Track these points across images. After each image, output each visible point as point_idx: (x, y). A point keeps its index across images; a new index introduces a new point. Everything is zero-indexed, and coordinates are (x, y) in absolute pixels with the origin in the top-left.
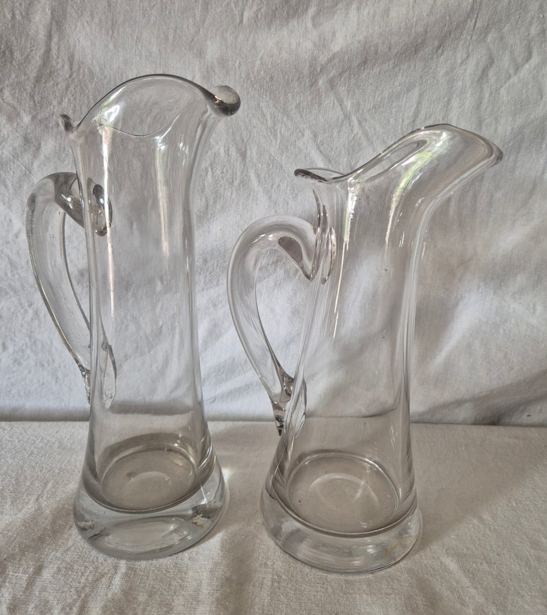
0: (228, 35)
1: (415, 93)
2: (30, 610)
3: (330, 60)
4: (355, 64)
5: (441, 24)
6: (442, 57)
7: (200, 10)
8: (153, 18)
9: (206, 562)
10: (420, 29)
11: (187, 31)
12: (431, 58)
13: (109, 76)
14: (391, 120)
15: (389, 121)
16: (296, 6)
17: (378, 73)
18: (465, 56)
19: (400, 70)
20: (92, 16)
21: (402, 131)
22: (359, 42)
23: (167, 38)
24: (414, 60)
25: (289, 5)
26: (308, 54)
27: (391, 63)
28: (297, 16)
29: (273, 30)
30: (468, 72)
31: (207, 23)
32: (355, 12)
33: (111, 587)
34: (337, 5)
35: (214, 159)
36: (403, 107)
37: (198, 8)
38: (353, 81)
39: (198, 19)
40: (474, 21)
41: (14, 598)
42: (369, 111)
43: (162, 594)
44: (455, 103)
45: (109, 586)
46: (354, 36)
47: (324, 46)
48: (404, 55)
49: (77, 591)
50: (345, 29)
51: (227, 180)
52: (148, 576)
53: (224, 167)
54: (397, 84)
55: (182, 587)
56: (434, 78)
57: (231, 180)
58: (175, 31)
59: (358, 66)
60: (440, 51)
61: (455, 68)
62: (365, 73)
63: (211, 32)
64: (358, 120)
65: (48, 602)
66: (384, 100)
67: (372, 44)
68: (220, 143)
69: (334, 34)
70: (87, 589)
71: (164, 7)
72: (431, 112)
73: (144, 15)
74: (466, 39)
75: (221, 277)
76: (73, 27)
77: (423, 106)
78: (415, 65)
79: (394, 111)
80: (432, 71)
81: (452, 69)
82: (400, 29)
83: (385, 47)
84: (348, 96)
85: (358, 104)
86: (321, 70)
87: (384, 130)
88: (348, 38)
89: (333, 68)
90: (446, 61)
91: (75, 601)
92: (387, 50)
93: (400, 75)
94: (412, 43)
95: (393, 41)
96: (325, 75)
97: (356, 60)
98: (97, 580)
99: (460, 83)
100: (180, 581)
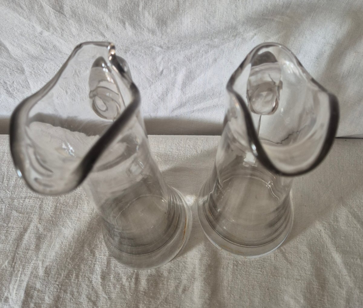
2: (111, 278)
9: (197, 253)
41: (103, 272)
43: (175, 272)
55: (185, 267)
65: (119, 274)
91: (133, 274)
100: (184, 264)
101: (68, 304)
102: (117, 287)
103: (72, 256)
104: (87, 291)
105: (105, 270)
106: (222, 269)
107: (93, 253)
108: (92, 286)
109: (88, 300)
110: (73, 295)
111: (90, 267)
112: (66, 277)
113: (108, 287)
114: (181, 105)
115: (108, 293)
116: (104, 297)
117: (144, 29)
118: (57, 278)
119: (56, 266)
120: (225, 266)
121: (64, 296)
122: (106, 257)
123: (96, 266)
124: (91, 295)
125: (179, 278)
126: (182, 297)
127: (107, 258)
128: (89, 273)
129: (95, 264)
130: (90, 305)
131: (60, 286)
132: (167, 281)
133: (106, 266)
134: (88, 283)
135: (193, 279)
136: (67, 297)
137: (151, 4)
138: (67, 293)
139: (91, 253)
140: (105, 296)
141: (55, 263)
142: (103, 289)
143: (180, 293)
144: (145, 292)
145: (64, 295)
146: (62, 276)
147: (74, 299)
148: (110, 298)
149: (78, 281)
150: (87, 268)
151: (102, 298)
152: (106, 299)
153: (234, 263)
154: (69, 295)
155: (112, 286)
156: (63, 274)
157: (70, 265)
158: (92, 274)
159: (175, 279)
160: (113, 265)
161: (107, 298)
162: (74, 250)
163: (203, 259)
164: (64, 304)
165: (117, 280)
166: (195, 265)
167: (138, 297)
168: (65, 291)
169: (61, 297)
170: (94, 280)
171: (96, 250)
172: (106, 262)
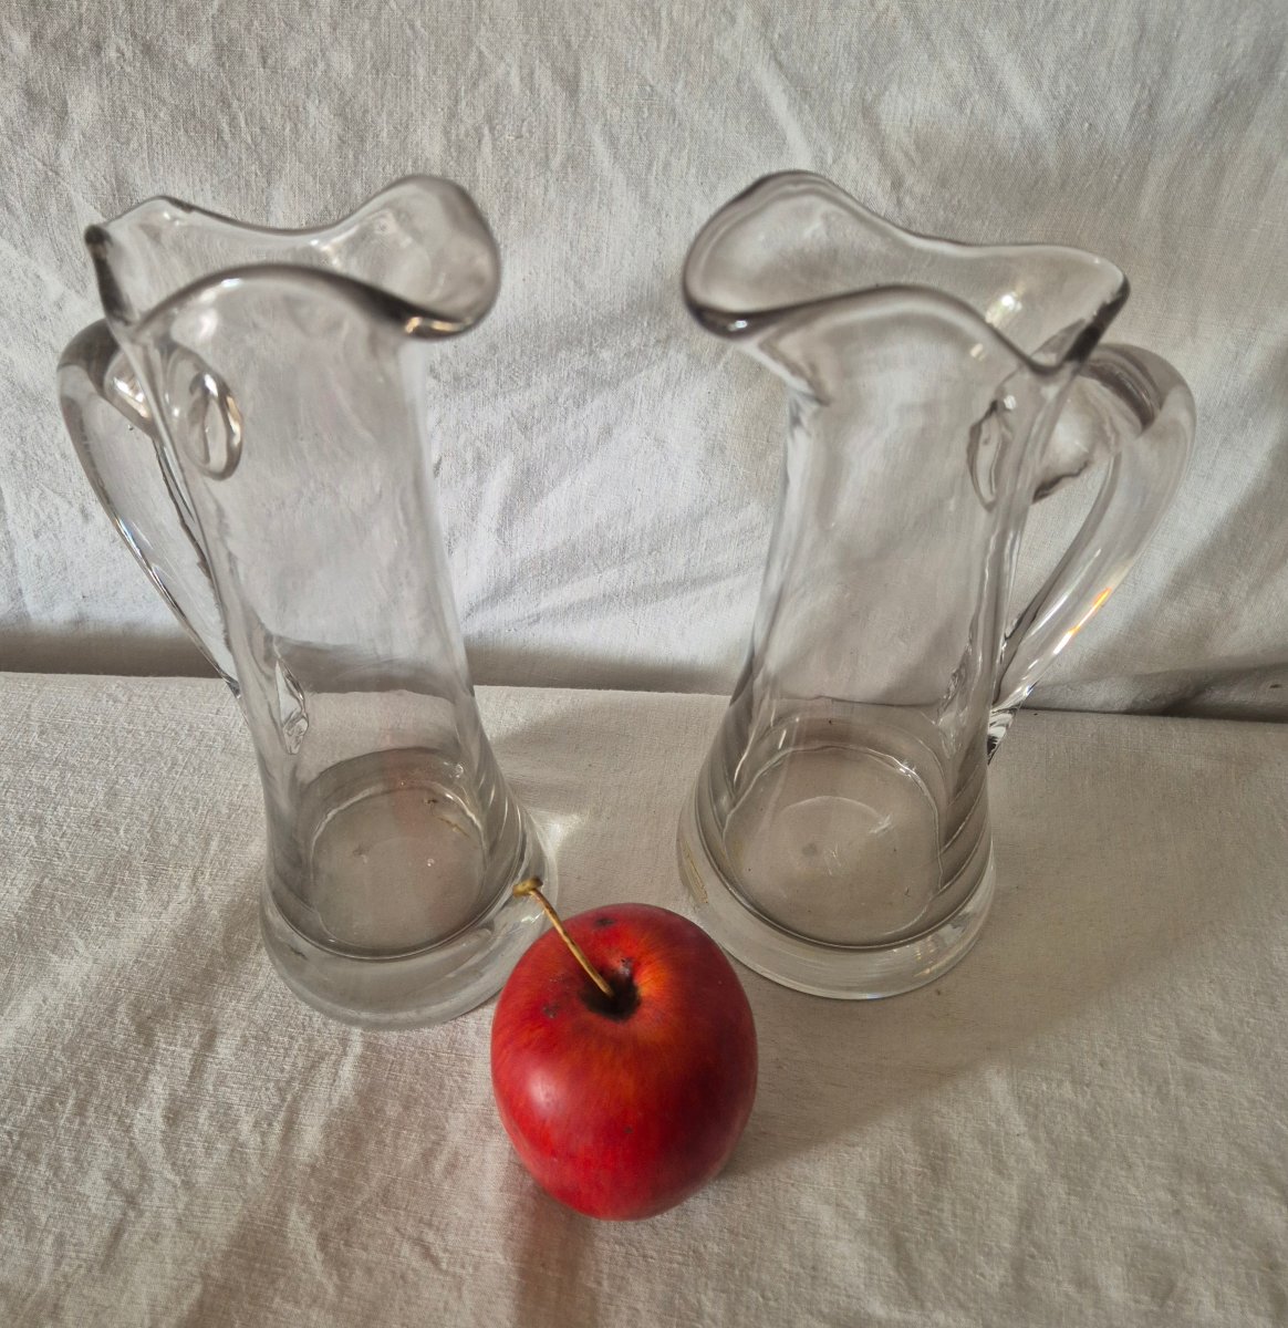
2: (201, 1121)
33: (336, 1083)
41: (173, 1098)
43: (427, 1105)
45: (334, 1081)
49: (279, 1089)
52: (402, 1064)
55: (462, 1091)
65: (230, 1107)
70: (296, 1085)
91: (277, 1108)
98: (314, 1066)
100: (459, 1079)
101: (35, 1200)
102: (216, 1149)
103: (71, 1040)
104: (111, 1160)
105: (184, 1091)
107: (146, 1034)
108: (131, 1144)
109: (108, 1188)
110: (56, 1168)
111: (130, 1080)
112: (41, 1108)
113: (185, 1149)
115: (184, 1169)
116: (168, 1181)
118: (10, 1110)
119: (13, 1071)
121: (24, 1172)
122: (191, 1051)
123: (151, 1077)
124: (122, 1173)
125: (437, 1128)
126: (443, 1190)
127: (194, 1055)
128: (124, 1099)
129: (147, 1072)
130: (114, 1205)
131: (15, 1138)
132: (397, 1135)
133: (187, 1079)
134: (117, 1133)
135: (484, 1130)
136: (35, 1176)
138: (37, 1162)
139: (140, 1033)
140: (171, 1177)
141: (8, 1060)
142: (169, 1153)
143: (437, 1176)
144: (313, 1167)
145: (25, 1167)
146: (29, 1104)
147: (59, 1185)
148: (188, 1185)
149: (82, 1124)
150: (120, 1082)
151: (158, 1185)
152: (175, 1186)
154: (42, 1168)
155: (200, 1145)
156: (33, 1097)
157: (60, 1069)
158: (134, 1103)
159: (424, 1127)
160: (212, 1079)
161: (179, 1184)
162: (81, 1020)
164: (24, 1197)
165: (221, 1126)
167: (290, 1181)
168: (32, 1156)
169: (14, 1176)
170: (139, 1124)
171: (158, 1025)
172: (187, 1067)
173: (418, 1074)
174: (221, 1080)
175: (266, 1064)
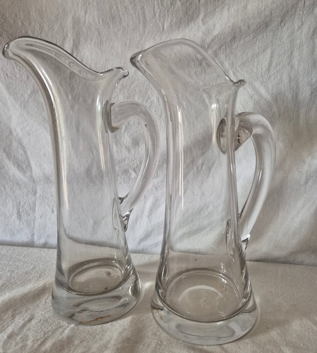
0: (157, 38)
1: (269, 51)
3: (213, 40)
4: (228, 40)
5: (281, 8)
6: (284, 28)
7: (142, 27)
8: (119, 36)
9: (119, 328)
10: (267, 13)
11: (136, 39)
12: (277, 29)
13: (99, 68)
14: (254, 69)
15: (253, 70)
16: (192, 15)
17: (243, 43)
18: (300, 24)
19: (257, 39)
20: (91, 41)
21: (262, 75)
22: (229, 27)
23: (126, 44)
24: (266, 32)
25: (188, 15)
26: (199, 39)
27: (251, 36)
28: (193, 20)
29: (181, 30)
30: (303, 33)
31: (146, 33)
32: (226, 11)
34: (216, 9)
35: (151, 104)
36: (261, 61)
37: (141, 26)
38: (228, 50)
39: (141, 32)
40: (303, 2)
42: (240, 66)
43: (88, 342)
44: (296, 53)
45: (62, 333)
46: (227, 24)
47: (209, 33)
48: (259, 30)
49: (45, 333)
50: (221, 21)
51: (158, 115)
52: (84, 331)
53: (157, 108)
54: (256, 48)
55: (101, 339)
56: (280, 41)
57: (160, 115)
58: (130, 40)
59: (230, 41)
60: (283, 24)
61: (294, 33)
62: (235, 45)
63: (148, 37)
64: (233, 73)
65: (28, 336)
66: (249, 58)
67: (237, 27)
68: (154, 96)
69: (215, 26)
70: (50, 333)
71: (124, 29)
72: (280, 61)
73: (115, 35)
74: (299, 14)
75: (158, 172)
76: (83, 47)
77: (274, 58)
78: (267, 35)
79: (255, 64)
80: (279, 37)
81: (292, 33)
82: (254, 15)
83: (246, 27)
84: (226, 59)
85: (233, 63)
86: (208, 47)
87: (250, 76)
88: (223, 26)
89: (215, 44)
90: (288, 29)
91: (41, 338)
92: (247, 29)
93: (258, 42)
94: (263, 22)
95: (250, 23)
96: (211, 50)
97: (228, 38)
98: (57, 329)
99: (298, 41)
100: (101, 336)
102: (18, 345)
105: (17, 331)
106: (142, 346)
107: (13, 317)
114: (147, 234)
117: (123, 147)
120: (146, 344)
122: (24, 321)
123: (9, 327)
125: (89, 347)
129: (9, 325)
132: (75, 349)
133: (19, 328)
135: (104, 348)
137: (130, 128)
139: (12, 316)
153: (157, 343)
159: (85, 347)
163: (124, 332)
166: (112, 338)
171: (18, 316)
172: (21, 325)
173: (88, 333)
174: (29, 329)
175: (44, 326)
